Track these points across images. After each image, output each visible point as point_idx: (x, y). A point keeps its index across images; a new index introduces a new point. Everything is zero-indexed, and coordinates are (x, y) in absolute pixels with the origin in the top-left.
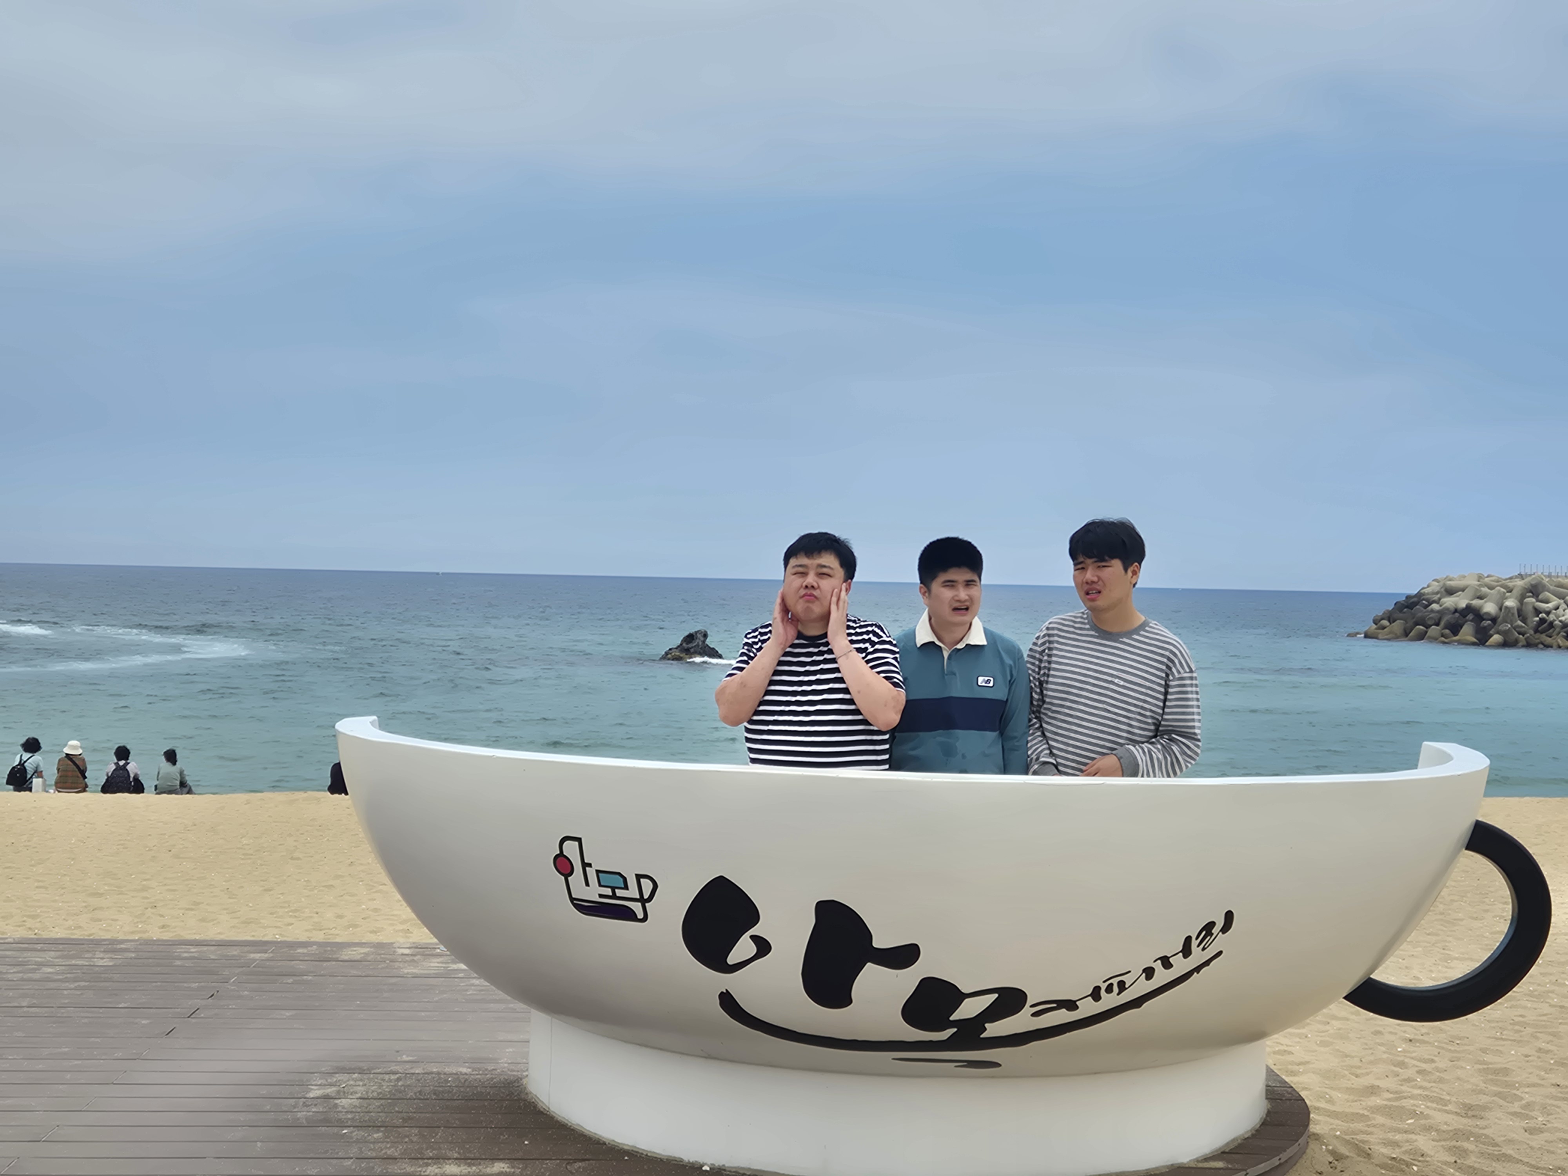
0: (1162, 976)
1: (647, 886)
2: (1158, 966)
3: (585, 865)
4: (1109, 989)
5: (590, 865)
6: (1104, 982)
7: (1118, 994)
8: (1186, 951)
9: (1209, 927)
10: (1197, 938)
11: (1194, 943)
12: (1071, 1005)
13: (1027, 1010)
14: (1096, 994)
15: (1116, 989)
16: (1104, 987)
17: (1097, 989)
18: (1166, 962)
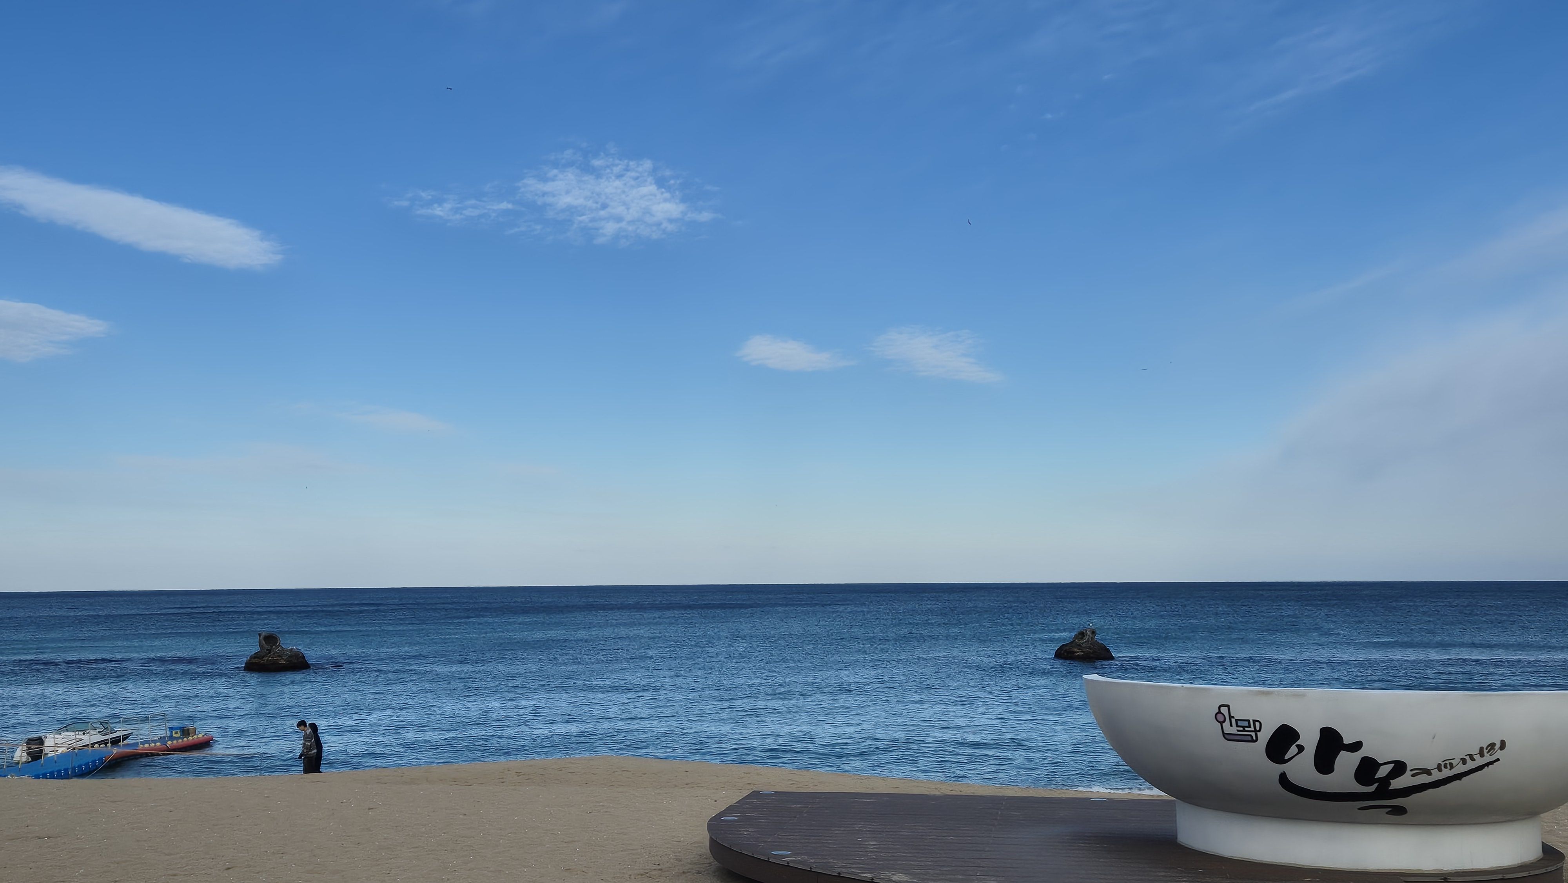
0: (1471, 765)
1: (1257, 724)
2: (1468, 758)
3: (1231, 717)
4: (1446, 767)
5: (1233, 717)
6: (1443, 762)
7: (1450, 770)
8: (1482, 754)
9: (1492, 745)
10: (1486, 749)
11: (1485, 751)
12: (1428, 772)
13: (1408, 773)
14: (1439, 768)
15: (1448, 766)
16: (1443, 764)
17: (1439, 765)
18: (1471, 757)
